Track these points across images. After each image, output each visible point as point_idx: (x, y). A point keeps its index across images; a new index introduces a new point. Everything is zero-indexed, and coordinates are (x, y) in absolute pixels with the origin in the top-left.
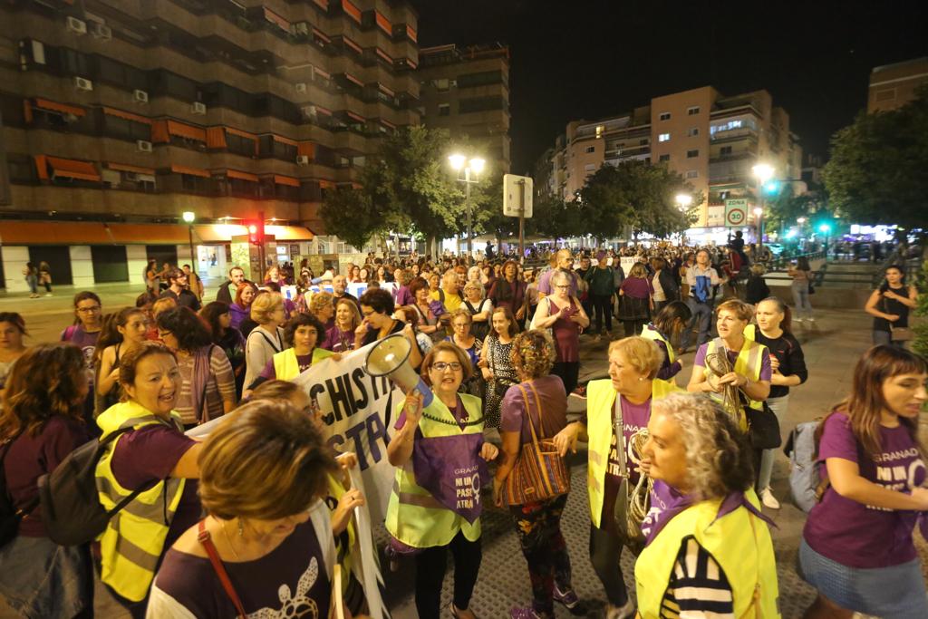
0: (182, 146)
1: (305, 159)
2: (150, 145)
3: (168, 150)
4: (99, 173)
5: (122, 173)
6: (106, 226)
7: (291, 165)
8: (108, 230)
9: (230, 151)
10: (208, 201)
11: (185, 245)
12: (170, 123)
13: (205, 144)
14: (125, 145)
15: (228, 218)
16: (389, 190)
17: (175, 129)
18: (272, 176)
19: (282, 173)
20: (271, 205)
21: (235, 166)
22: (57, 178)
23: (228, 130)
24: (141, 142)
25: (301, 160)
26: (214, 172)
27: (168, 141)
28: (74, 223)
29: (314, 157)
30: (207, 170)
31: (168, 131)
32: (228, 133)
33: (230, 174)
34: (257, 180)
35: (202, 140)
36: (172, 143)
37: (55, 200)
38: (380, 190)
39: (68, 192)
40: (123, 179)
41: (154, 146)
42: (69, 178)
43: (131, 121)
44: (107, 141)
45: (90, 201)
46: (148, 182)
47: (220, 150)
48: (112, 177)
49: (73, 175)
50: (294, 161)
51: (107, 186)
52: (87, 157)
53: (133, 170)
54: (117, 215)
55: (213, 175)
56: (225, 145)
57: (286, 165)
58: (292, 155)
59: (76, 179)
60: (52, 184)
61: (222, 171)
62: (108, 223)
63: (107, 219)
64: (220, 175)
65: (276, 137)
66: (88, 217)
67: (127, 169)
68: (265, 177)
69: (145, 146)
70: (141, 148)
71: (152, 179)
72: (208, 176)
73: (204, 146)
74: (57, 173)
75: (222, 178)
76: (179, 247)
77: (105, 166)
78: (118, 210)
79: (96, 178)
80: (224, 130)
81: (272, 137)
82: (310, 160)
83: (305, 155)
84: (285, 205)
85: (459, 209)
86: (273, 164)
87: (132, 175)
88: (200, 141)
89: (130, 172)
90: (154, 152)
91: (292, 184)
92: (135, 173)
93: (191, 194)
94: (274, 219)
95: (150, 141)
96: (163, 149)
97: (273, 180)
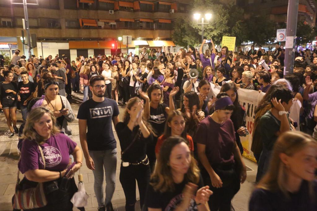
0: (124, 10)
1: (173, 11)
2: (113, 11)
3: (119, 12)
4: (97, 23)
5: (105, 22)
6: (98, 42)
7: (168, 14)
8: (98, 43)
9: (141, 11)
10: (133, 31)
11: (125, 49)
12: (120, 2)
13: (133, 8)
14: (105, 12)
15: (140, 38)
16: (185, 27)
17: (122, 4)
18: (157, 19)
19: (162, 18)
20: (157, 32)
21: (143, 17)
22: (84, 26)
23: (141, 2)
24: (110, 11)
25: (171, 11)
26: (136, 19)
27: (119, 9)
28: (89, 41)
29: (177, 10)
30: (133, 19)
31: (119, 5)
32: (141, 3)
33: (141, 20)
34: (152, 22)
35: (132, 7)
36: (120, 10)
37: (84, 33)
38: (182, 26)
39: (88, 30)
40: (105, 24)
41: (114, 11)
42: (88, 26)
43: (107, 3)
44: (99, 11)
45: (94, 33)
46: (114, 25)
47: (137, 11)
48: (101, 24)
49: (89, 25)
50: (169, 12)
51: (100, 27)
52: (93, 18)
53: (108, 21)
54: (102, 38)
55: (135, 21)
56: (139, 9)
57: (164, 14)
58: (167, 9)
59: (90, 26)
60: (83, 28)
61: (138, 19)
62: (99, 41)
63: (98, 39)
64: (138, 20)
65: (160, 3)
66: (93, 39)
67: (106, 21)
68: (156, 20)
69: (111, 12)
70: (110, 13)
71: (115, 23)
72: (133, 21)
73: (132, 9)
74: (84, 24)
75: (138, 22)
76: (122, 50)
77: (99, 20)
78: (102, 36)
79: (95, 25)
80: (139, 2)
81: (158, 3)
82: (175, 11)
83: (173, 9)
84: (164, 32)
85: (212, 34)
86: (158, 14)
87: (108, 23)
88: (131, 8)
89: (107, 22)
90: (114, 14)
91: (167, 22)
92: (109, 22)
93: (127, 29)
94: (159, 38)
95: (113, 9)
96: (117, 12)
97: (158, 21)
